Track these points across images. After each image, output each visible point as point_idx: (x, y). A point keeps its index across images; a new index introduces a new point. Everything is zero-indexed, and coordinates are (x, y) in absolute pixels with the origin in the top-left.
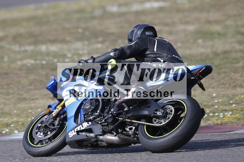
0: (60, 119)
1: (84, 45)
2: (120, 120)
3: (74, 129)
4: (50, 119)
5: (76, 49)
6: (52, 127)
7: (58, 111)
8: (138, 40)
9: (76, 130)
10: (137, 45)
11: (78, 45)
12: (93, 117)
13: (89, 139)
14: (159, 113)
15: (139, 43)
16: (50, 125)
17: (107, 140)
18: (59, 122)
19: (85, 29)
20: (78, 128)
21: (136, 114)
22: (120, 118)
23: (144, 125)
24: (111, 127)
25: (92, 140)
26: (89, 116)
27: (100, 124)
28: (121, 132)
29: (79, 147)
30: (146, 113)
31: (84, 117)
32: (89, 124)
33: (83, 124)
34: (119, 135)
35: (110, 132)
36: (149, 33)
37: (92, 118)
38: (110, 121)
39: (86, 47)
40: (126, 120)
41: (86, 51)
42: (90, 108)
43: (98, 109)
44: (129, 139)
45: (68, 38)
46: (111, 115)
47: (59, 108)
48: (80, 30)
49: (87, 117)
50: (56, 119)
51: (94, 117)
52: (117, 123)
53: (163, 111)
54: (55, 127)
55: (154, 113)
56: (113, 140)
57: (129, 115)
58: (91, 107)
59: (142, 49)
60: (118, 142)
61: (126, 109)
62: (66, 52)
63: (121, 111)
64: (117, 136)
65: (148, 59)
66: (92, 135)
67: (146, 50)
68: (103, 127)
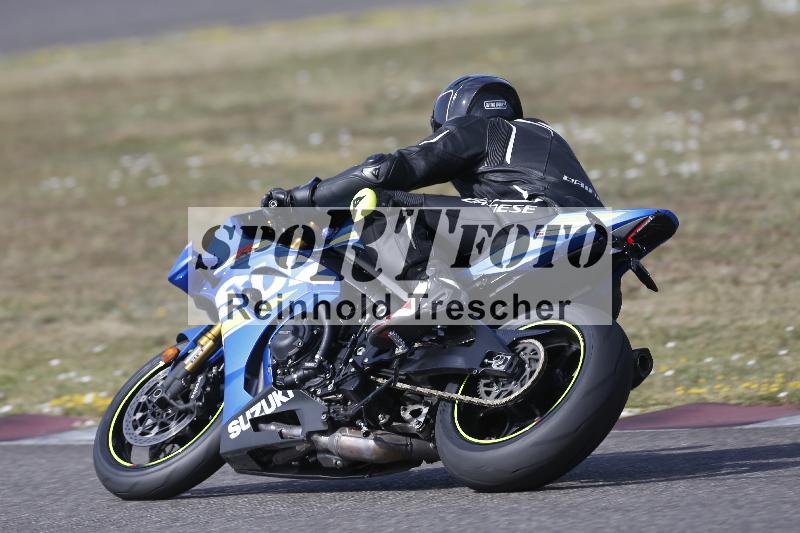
0: (207, 379)
1: (689, 122)
2: (379, 384)
3: (243, 413)
4: (175, 379)
5: (660, 138)
6: (181, 406)
7: (201, 353)
8: (454, 128)
9: (249, 415)
10: (449, 145)
11: (670, 123)
12: (300, 373)
13: (288, 445)
14: (497, 365)
15: (458, 135)
16: (175, 398)
17: (342, 448)
18: (204, 388)
19: (691, 72)
20: (257, 410)
21: (431, 365)
22: (380, 380)
23: (452, 401)
24: (353, 407)
25: (298, 448)
26: (289, 373)
27: (321, 396)
28: (385, 425)
29: (259, 468)
30: (458, 362)
31: (275, 374)
32: (288, 396)
33: (270, 397)
34: (379, 432)
35: (352, 424)
36: (493, 105)
37: (295, 376)
38: (351, 386)
39: (694, 130)
40: (399, 385)
41: (693, 145)
42: (290, 346)
43: (317, 349)
44: (409, 447)
45: (636, 102)
46: (353, 370)
47: (206, 343)
48: (677, 75)
49: (284, 374)
50: (194, 380)
51: (304, 375)
52: (370, 396)
53: (509, 358)
54: (190, 404)
55: (483, 365)
56: (359, 451)
57: (411, 369)
58: (295, 343)
59: (465, 155)
60: (374, 457)
61: (401, 351)
62: (629, 148)
63: (385, 357)
64: (372, 436)
65: (484, 188)
66: (297, 432)
67: (479, 158)
68: (329, 406)
